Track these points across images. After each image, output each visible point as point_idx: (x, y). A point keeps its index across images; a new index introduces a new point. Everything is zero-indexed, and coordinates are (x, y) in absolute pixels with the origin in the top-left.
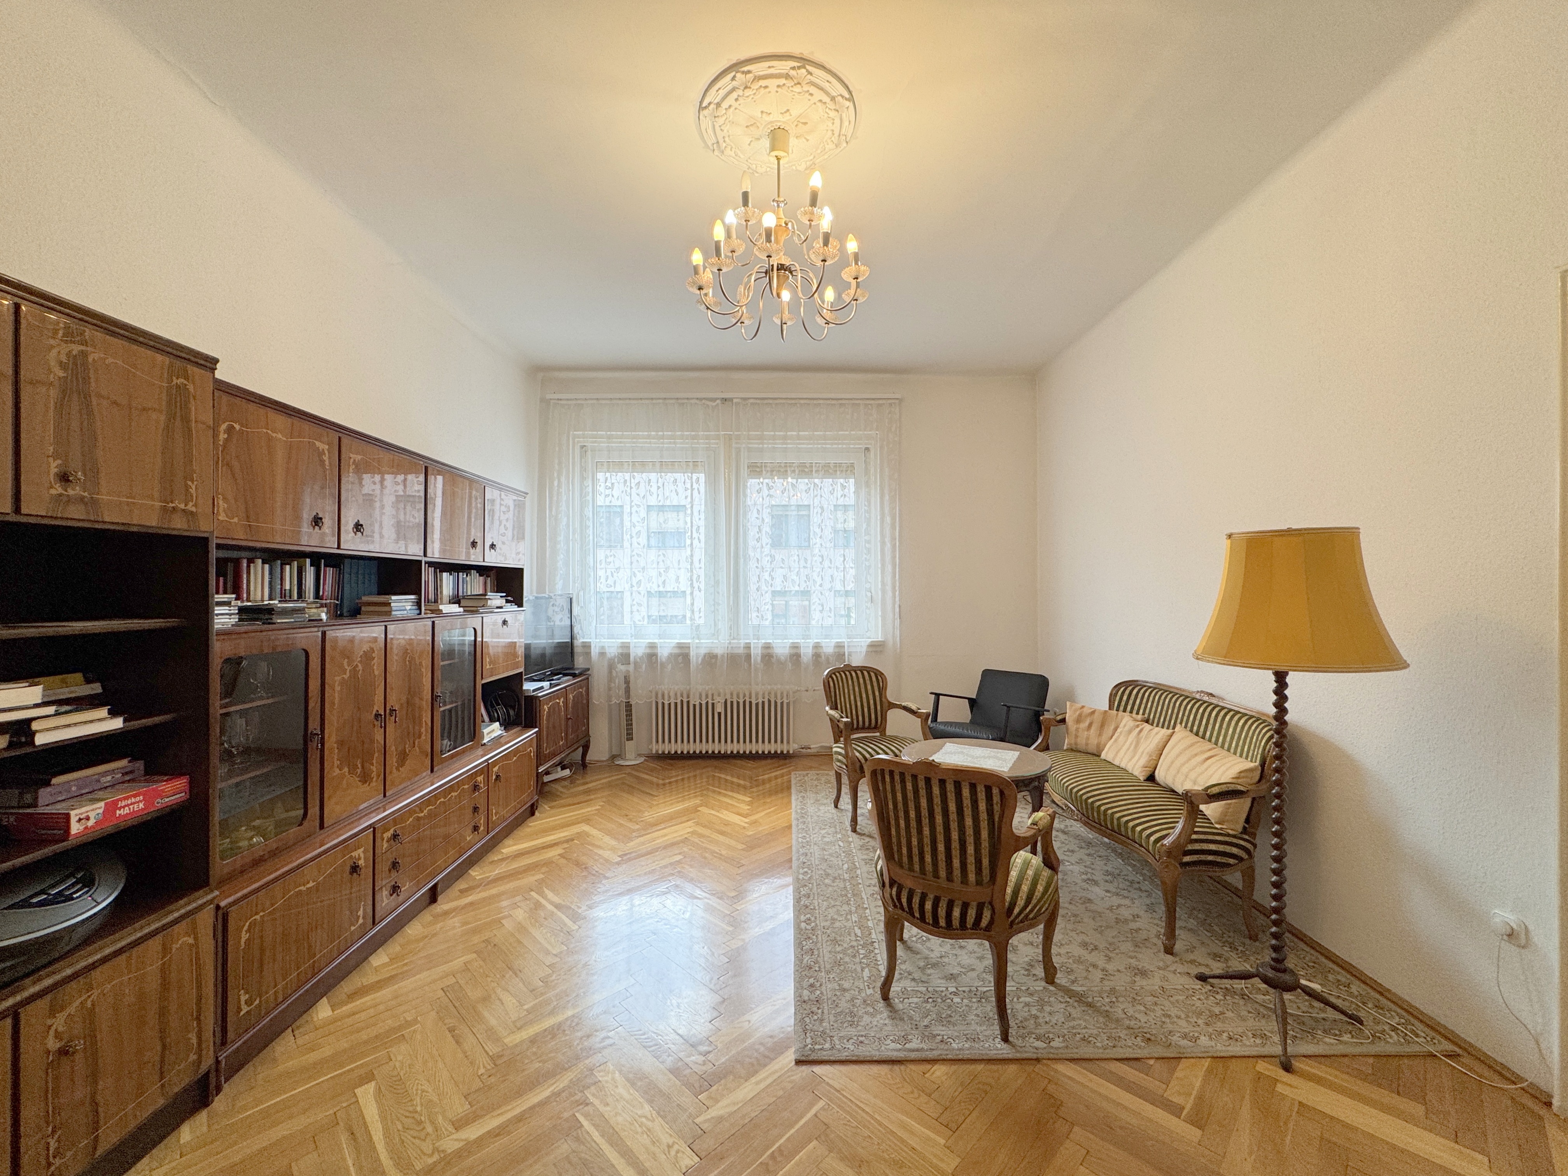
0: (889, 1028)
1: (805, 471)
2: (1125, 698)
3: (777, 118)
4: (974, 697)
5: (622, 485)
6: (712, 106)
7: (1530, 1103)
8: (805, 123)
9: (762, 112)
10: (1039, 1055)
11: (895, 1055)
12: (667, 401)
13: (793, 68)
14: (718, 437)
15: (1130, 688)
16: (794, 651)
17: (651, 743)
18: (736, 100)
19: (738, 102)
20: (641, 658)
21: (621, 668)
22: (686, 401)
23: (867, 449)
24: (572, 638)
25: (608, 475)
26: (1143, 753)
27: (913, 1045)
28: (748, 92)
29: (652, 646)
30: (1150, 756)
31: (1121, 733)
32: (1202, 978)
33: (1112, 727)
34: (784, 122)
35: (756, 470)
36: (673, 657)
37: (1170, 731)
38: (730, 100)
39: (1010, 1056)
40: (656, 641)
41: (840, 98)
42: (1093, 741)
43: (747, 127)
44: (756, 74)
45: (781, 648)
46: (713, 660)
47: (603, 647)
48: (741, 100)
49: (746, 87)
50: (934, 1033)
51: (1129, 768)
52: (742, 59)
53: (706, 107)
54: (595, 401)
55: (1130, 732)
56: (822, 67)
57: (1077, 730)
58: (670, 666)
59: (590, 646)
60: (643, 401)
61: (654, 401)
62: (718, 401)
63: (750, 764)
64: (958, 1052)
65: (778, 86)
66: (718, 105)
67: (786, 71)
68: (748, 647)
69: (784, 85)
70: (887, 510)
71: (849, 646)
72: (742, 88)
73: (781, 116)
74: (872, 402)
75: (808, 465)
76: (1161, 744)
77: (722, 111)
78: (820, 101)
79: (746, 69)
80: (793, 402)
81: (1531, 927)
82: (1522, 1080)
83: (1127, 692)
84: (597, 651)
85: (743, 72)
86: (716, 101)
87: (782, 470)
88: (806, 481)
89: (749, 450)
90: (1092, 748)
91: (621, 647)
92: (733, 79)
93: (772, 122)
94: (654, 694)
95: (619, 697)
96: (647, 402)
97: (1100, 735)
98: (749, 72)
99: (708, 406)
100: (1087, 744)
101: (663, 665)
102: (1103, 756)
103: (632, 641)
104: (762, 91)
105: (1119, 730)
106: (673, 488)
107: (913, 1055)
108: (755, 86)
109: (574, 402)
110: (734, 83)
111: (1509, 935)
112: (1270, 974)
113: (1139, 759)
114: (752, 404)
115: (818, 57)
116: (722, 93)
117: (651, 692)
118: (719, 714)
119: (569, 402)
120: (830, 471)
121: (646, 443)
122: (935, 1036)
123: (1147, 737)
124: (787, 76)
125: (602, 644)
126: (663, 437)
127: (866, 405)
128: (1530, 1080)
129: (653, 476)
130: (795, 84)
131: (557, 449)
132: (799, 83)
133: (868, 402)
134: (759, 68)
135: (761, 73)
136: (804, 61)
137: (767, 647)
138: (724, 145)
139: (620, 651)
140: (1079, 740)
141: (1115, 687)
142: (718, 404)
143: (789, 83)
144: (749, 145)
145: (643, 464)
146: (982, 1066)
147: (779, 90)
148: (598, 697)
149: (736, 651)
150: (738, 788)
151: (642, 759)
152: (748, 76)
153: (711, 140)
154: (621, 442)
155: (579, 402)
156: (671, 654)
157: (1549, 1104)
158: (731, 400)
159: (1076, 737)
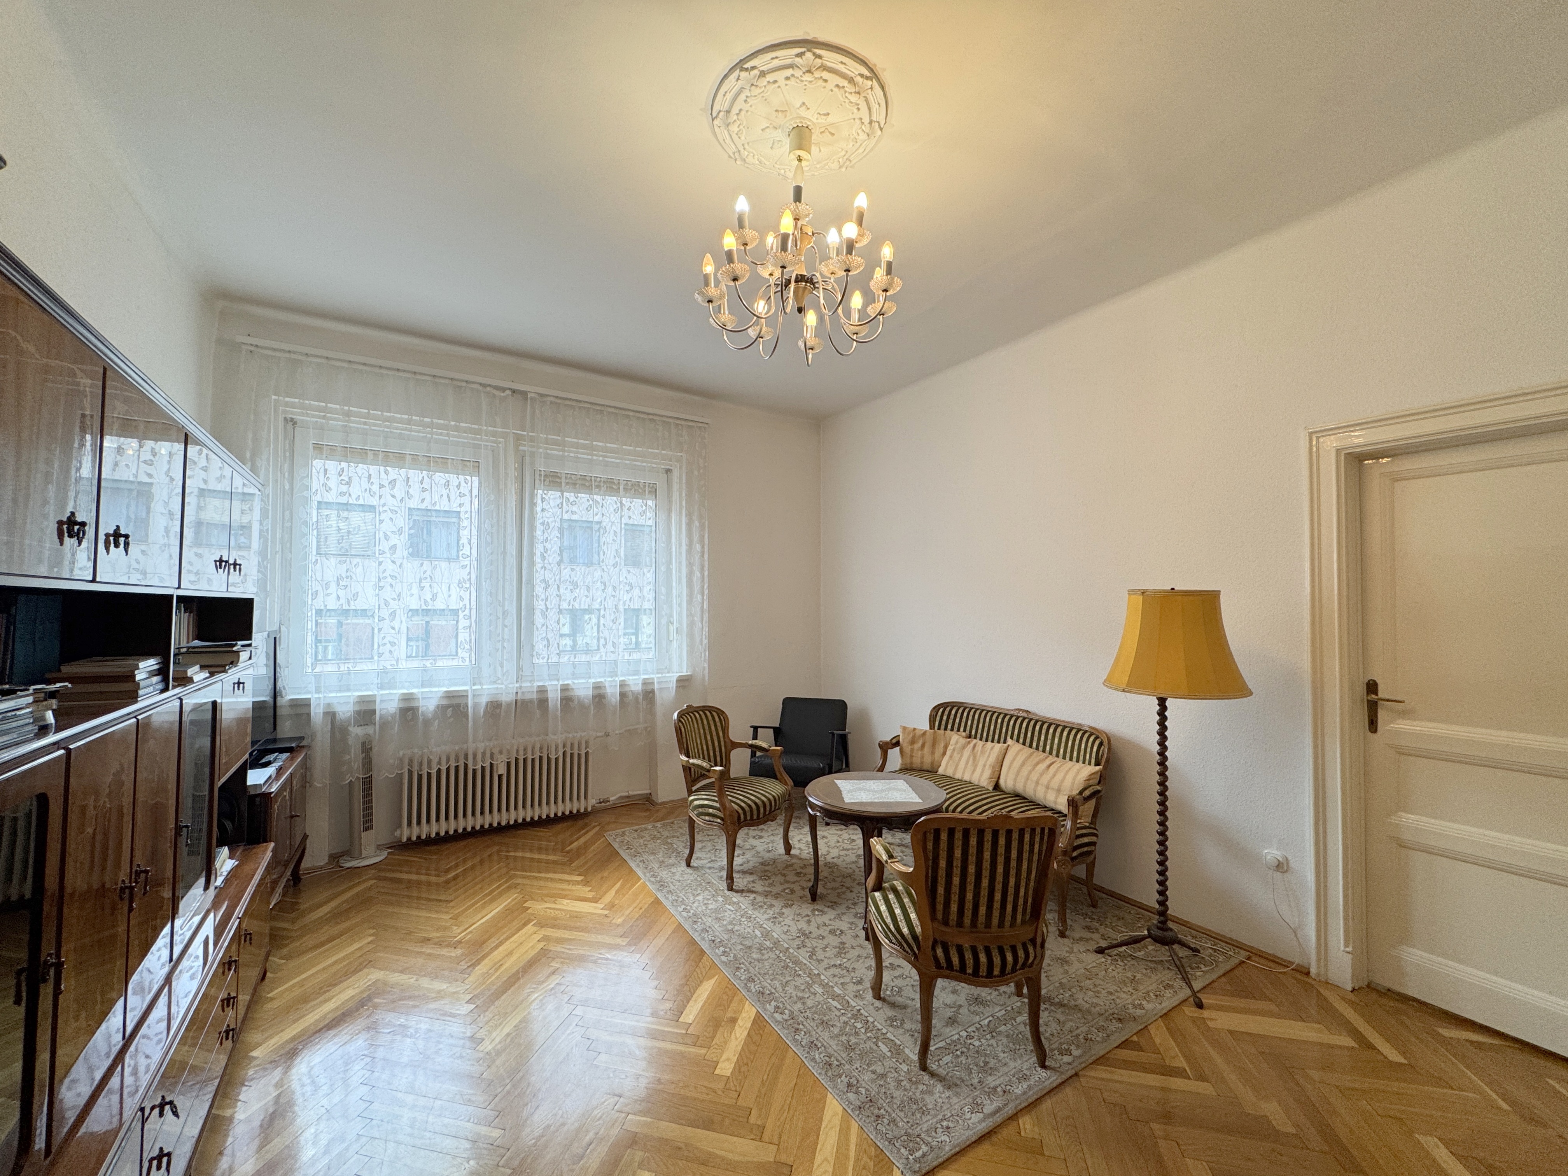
0: (955, 1100)
1: (611, 487)
2: (945, 718)
3: (811, 117)
4: (778, 725)
5: (365, 480)
6: (756, 72)
7: (1298, 976)
8: (833, 134)
9: (804, 104)
10: (1077, 1069)
11: (983, 1127)
12: (437, 380)
13: (862, 75)
14: (505, 436)
15: (948, 709)
16: (597, 692)
17: (400, 826)
18: (787, 78)
19: (788, 82)
20: (393, 716)
21: (357, 731)
22: (464, 384)
23: (668, 471)
24: (275, 694)
25: (344, 465)
26: (984, 766)
27: (989, 1108)
28: (808, 77)
29: (408, 698)
30: (993, 767)
31: (954, 750)
32: (1100, 951)
33: (942, 745)
34: (814, 124)
35: (553, 481)
36: (442, 709)
37: (1006, 745)
38: (780, 76)
39: (1060, 1081)
40: (414, 691)
41: (877, 124)
42: (928, 760)
43: (777, 111)
44: (825, 62)
45: (583, 689)
46: (498, 711)
47: (329, 705)
48: (793, 81)
49: (809, 71)
50: (992, 1086)
51: (975, 780)
52: (820, 40)
53: (747, 69)
54: (324, 361)
55: (964, 748)
56: (882, 87)
57: (912, 750)
58: (436, 722)
59: (309, 705)
60: (401, 374)
61: (418, 377)
62: (508, 392)
63: (542, 832)
64: (1025, 1097)
65: (837, 86)
66: (763, 74)
67: (853, 75)
68: (542, 691)
69: (843, 87)
70: (696, 538)
71: (658, 683)
72: (804, 70)
73: (816, 116)
74: (683, 423)
75: (616, 482)
76: (1001, 758)
77: (763, 82)
78: (861, 119)
79: (818, 51)
80: (599, 408)
81: (1290, 858)
82: (1292, 963)
83: (946, 713)
84: (321, 710)
85: (814, 54)
86: (761, 69)
87: (584, 484)
88: (615, 498)
89: (547, 456)
90: (927, 766)
91: (359, 702)
92: (800, 55)
93: (804, 118)
94: (406, 761)
95: (355, 772)
96: (408, 375)
97: (933, 753)
98: (820, 57)
99: (494, 395)
100: (922, 763)
101: (427, 723)
102: (941, 771)
103: (380, 694)
104: (821, 82)
105: (950, 748)
106: (445, 492)
107: (998, 1118)
108: (817, 74)
109: (287, 355)
110: (798, 60)
111: (1278, 866)
112: (1159, 933)
113: (983, 771)
114: (551, 403)
115: (886, 77)
116: (776, 63)
117: (401, 760)
118: (500, 777)
119: (278, 354)
120: (636, 490)
121: (406, 429)
122: (995, 1088)
123: (983, 752)
124: (851, 80)
125: (328, 701)
126: (432, 425)
127: (677, 425)
128: (1297, 962)
129: (415, 475)
130: (855, 93)
131: (252, 418)
132: (859, 93)
133: (678, 422)
134: (831, 58)
135: (829, 64)
136: (874, 75)
137: (565, 689)
138: (735, 117)
139: (357, 708)
140: (914, 759)
141: (934, 708)
142: (508, 395)
143: (849, 88)
144: (763, 130)
145: (401, 457)
146: (1049, 1101)
147: (836, 90)
148: (321, 778)
149: (528, 697)
150: (552, 866)
151: (384, 854)
152: (818, 61)
153: (721, 104)
154: (365, 423)
155: (293, 356)
156: (438, 707)
157: (1308, 974)
158: (524, 394)
159: (912, 756)
